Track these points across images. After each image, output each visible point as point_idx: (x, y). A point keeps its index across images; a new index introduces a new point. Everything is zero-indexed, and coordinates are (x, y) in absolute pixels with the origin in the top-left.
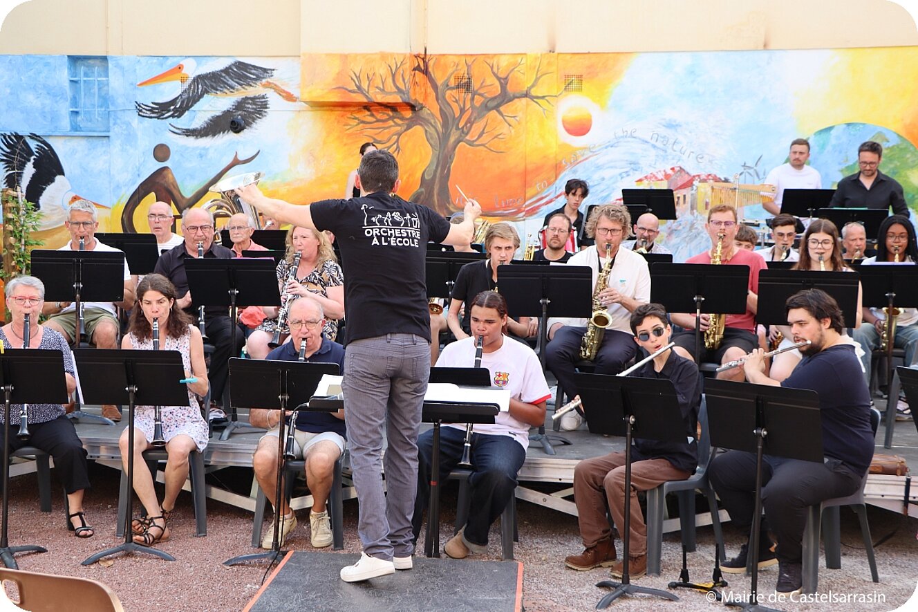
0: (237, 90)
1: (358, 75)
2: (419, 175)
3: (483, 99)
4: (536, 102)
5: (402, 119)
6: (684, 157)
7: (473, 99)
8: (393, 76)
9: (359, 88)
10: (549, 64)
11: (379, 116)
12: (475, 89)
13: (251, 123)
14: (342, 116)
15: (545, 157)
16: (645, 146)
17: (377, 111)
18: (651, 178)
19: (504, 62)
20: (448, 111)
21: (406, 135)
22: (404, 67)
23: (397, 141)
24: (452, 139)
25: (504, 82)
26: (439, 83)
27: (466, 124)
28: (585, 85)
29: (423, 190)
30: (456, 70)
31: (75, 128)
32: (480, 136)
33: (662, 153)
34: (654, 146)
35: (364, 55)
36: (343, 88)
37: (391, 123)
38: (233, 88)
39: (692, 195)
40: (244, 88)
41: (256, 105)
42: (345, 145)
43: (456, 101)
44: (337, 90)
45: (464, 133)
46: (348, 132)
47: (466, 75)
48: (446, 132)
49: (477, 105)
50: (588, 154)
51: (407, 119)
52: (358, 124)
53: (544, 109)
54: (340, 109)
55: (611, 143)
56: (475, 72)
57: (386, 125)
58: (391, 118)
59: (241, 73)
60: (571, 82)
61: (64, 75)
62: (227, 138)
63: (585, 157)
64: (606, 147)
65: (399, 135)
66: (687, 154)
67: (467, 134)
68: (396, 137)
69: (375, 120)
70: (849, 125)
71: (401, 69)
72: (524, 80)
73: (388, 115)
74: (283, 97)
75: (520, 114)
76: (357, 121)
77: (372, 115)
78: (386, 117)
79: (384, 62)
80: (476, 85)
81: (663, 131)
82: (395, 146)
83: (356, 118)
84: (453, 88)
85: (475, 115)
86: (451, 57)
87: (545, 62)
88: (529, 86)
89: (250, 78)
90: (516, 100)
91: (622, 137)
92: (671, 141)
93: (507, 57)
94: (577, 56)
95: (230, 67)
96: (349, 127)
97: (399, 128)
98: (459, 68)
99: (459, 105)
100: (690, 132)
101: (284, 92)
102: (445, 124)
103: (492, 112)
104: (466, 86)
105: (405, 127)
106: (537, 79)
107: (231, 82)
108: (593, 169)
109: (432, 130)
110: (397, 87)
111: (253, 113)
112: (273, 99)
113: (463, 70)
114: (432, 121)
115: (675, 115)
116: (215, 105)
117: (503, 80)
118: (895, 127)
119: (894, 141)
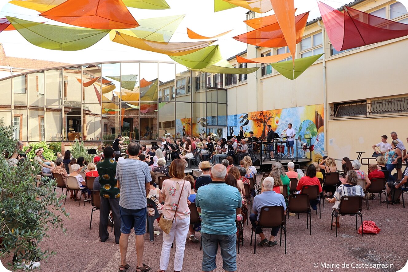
2: (262, 131)
3: (268, 118)
4: (273, 118)
9: (252, 118)
10: (274, 111)
13: (248, 123)
14: (255, 122)
19: (270, 111)
20: (265, 120)
26: (264, 116)
29: (263, 133)
30: (265, 113)
31: (235, 125)
42: (256, 126)
48: (265, 123)
51: (261, 122)
52: (257, 123)
54: (255, 120)
56: (267, 113)
59: (247, 116)
60: (277, 114)
61: (234, 118)
62: (246, 125)
63: (278, 127)
64: (280, 125)
65: (260, 124)
70: (307, 120)
73: (259, 121)
75: (272, 120)
80: (267, 116)
81: (286, 122)
82: (260, 126)
85: (267, 120)
86: (265, 111)
90: (271, 118)
91: (282, 123)
94: (277, 110)
103: (269, 120)
106: (273, 114)
108: (279, 129)
112: (249, 120)
114: (263, 122)
115: (287, 119)
116: (245, 121)
117: (270, 115)
118: (312, 120)
119: (312, 123)
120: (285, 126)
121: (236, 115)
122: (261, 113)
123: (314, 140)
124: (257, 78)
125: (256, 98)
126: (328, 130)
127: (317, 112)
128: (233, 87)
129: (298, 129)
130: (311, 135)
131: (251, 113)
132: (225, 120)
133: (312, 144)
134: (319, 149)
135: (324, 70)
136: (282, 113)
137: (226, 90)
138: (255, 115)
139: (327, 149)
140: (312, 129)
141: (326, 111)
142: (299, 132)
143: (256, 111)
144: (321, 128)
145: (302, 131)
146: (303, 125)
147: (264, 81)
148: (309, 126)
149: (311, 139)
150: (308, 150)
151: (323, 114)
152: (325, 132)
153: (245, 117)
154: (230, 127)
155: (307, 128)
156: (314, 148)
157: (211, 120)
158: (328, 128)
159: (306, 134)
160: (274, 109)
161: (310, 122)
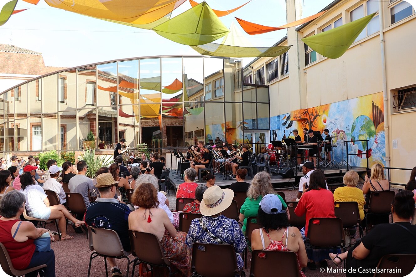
3: (314, 117)
4: (320, 116)
6: (338, 126)
13: (292, 125)
15: (321, 128)
18: (334, 132)
19: (316, 109)
20: (310, 120)
24: (311, 126)
26: (309, 114)
27: (313, 122)
31: (278, 128)
32: (314, 125)
39: (340, 135)
43: (311, 117)
45: (312, 124)
46: (300, 125)
51: (306, 122)
52: (302, 124)
53: (321, 118)
56: (313, 111)
60: (324, 111)
61: (276, 119)
62: (290, 128)
64: (328, 125)
65: (306, 125)
70: (361, 116)
75: (318, 119)
78: (304, 122)
80: (313, 114)
81: (335, 121)
83: (301, 122)
84: (311, 115)
85: (313, 120)
86: (310, 108)
87: (320, 107)
88: (318, 113)
90: (318, 116)
91: (330, 123)
92: (336, 123)
93: (316, 107)
94: (324, 106)
98: (311, 111)
100: (339, 120)
102: (310, 122)
103: (315, 119)
106: (320, 112)
109: (309, 124)
112: (293, 120)
115: (337, 117)
116: (289, 122)
117: (316, 112)
118: (368, 116)
119: (368, 119)
120: (334, 125)
121: (278, 116)
122: (306, 111)
123: (371, 142)
124: (299, 68)
125: (299, 92)
126: (390, 128)
127: (374, 104)
128: (275, 83)
129: (350, 128)
130: (367, 136)
131: (294, 111)
132: (268, 123)
133: (369, 148)
134: (378, 154)
135: (382, 44)
136: (330, 110)
137: (268, 87)
138: (298, 114)
139: (389, 154)
140: (369, 127)
141: (387, 100)
142: (352, 132)
143: (300, 109)
144: (380, 126)
145: (356, 130)
146: (356, 122)
147: (308, 70)
148: (364, 124)
149: (367, 141)
150: (364, 156)
151: (383, 107)
152: (386, 130)
153: (288, 118)
154: (273, 131)
155: (362, 127)
156: (371, 153)
157: (251, 123)
158: (390, 125)
159: (361, 135)
160: (320, 105)
161: (365, 119)
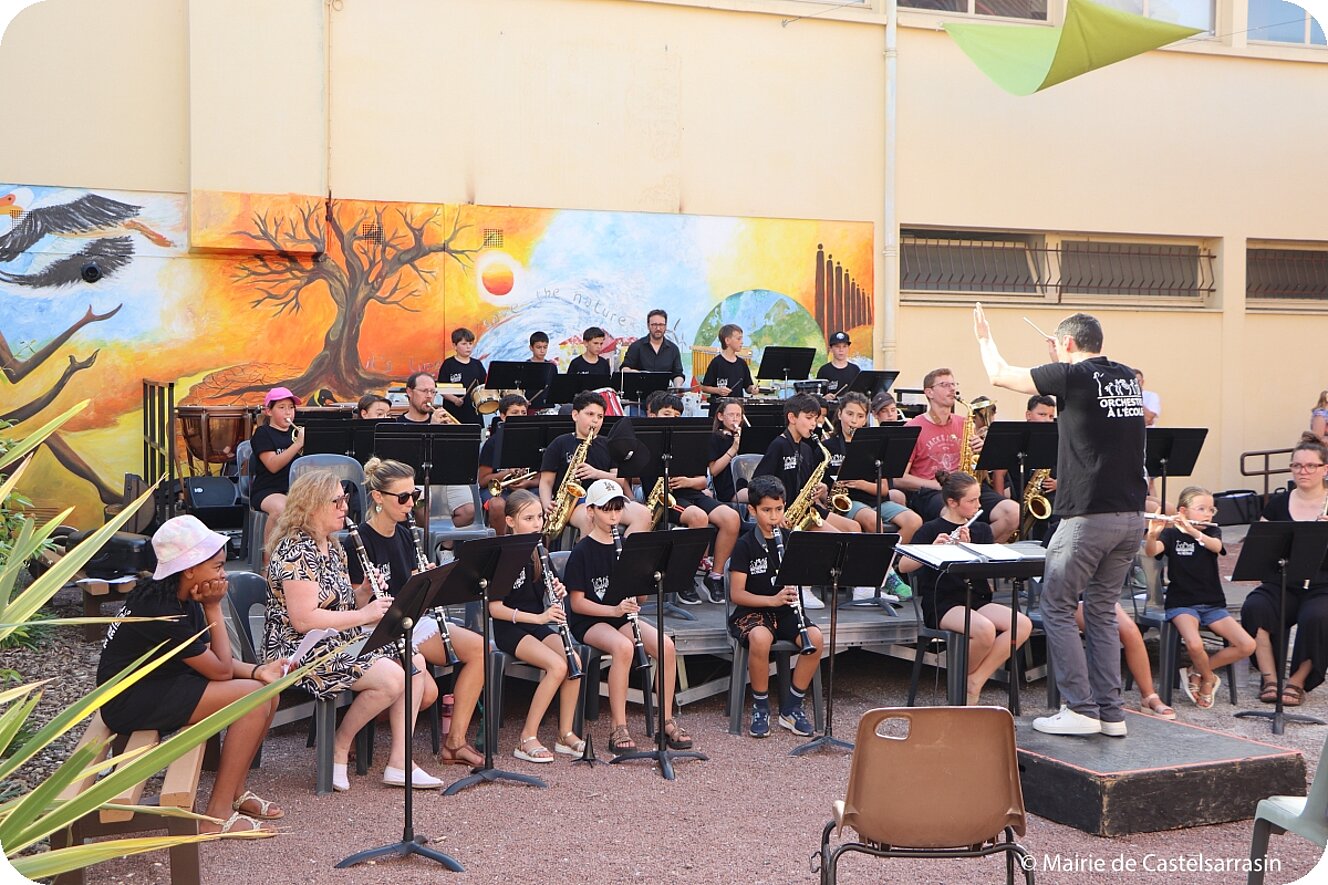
0: (91, 230)
1: (263, 218)
2: (322, 335)
3: (395, 252)
4: (455, 257)
5: (302, 271)
6: (607, 320)
7: (384, 251)
8: (306, 222)
9: (265, 233)
10: (468, 216)
11: (274, 267)
12: (387, 239)
13: (110, 271)
14: (229, 266)
15: (465, 317)
16: (568, 307)
17: (272, 260)
18: (574, 341)
19: (418, 212)
20: (356, 264)
21: (307, 289)
22: (318, 211)
23: (296, 296)
24: (361, 296)
25: (418, 233)
26: (345, 232)
27: (376, 279)
28: (506, 241)
29: (328, 352)
30: (365, 218)
32: (391, 294)
33: (586, 315)
34: (577, 308)
35: (271, 197)
36: (245, 233)
37: (289, 275)
38: (85, 227)
39: (615, 358)
40: (100, 228)
41: (115, 248)
42: (233, 299)
43: (365, 253)
44: (237, 235)
45: (374, 288)
46: (235, 284)
47: (375, 224)
48: (354, 285)
49: (389, 257)
50: (510, 314)
51: (308, 271)
52: (248, 276)
53: (464, 265)
54: (226, 257)
55: (534, 303)
56: (386, 221)
57: (282, 277)
58: (289, 270)
59: (96, 209)
60: (491, 237)
63: (507, 318)
64: (529, 308)
65: (299, 289)
66: (610, 315)
67: (378, 290)
68: (295, 292)
69: (269, 271)
70: (755, 291)
71: (315, 214)
72: (440, 233)
73: (285, 265)
74: (153, 240)
75: (437, 270)
76: (247, 272)
77: (266, 266)
78: (282, 268)
79: (294, 206)
80: (387, 235)
81: (585, 292)
82: (294, 301)
83: (245, 269)
84: (360, 238)
85: (386, 268)
86: (358, 203)
87: (463, 214)
88: (447, 238)
89: (109, 216)
90: (432, 254)
91: (545, 297)
92: (594, 303)
93: (422, 206)
94: (497, 210)
95: (80, 201)
96: (237, 279)
97: (299, 281)
98: (368, 216)
99: (369, 257)
100: (612, 294)
101: (154, 234)
102: (353, 278)
103: (405, 266)
104: (375, 235)
105: (306, 281)
106: (456, 232)
107: (82, 220)
108: (516, 330)
109: (337, 285)
110: (311, 235)
111: (112, 258)
112: (139, 242)
113: (372, 219)
114: (338, 275)
116: (59, 246)
117: (417, 230)
118: (793, 295)
119: (793, 309)
120: (576, 313)
126: (897, 347)
127: (826, 259)
129: (689, 332)
135: (893, 63)
136: (546, 236)
141: (895, 257)
146: (726, 314)
148: (771, 323)
155: (760, 334)
158: (897, 338)
160: (463, 198)
161: (778, 305)
